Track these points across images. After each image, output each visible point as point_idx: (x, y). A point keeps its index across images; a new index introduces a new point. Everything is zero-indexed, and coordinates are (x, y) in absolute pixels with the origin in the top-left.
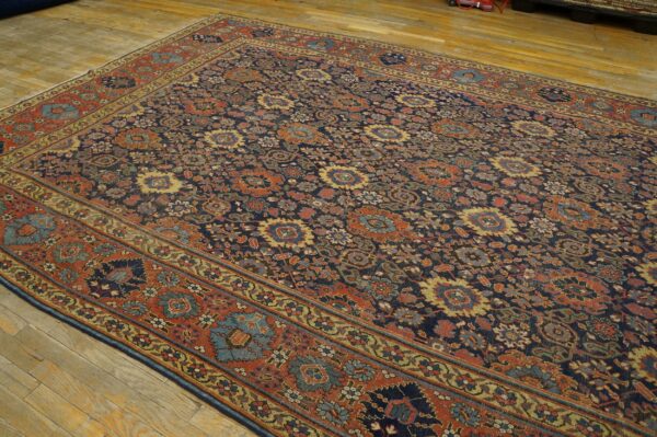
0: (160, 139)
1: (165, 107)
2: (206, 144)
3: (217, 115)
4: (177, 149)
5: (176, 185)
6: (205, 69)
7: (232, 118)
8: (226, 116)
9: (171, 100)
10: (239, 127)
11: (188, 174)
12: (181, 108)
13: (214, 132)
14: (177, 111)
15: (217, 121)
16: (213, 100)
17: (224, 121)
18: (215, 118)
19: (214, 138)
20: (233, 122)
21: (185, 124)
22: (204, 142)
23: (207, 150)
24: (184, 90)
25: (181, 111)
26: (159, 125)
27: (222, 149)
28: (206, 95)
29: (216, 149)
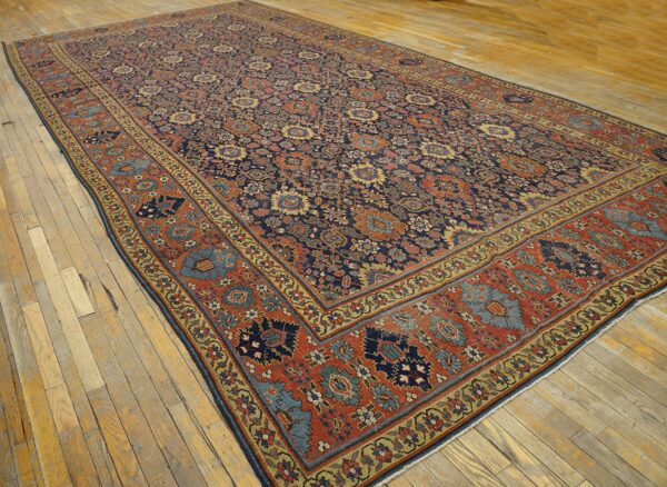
0: (498, 161)
1: (495, 196)
2: (455, 149)
3: (436, 173)
4: (482, 149)
5: (484, 127)
6: (429, 252)
7: (422, 167)
8: (427, 170)
9: (487, 204)
10: (420, 157)
11: (474, 132)
12: (476, 191)
13: (445, 157)
14: (480, 187)
15: (438, 166)
16: (434, 192)
17: (431, 165)
18: (440, 171)
19: (446, 152)
20: (423, 163)
21: (472, 171)
22: (456, 150)
23: (455, 144)
24: (467, 217)
25: (476, 186)
26: (501, 175)
27: (442, 143)
28: (442, 203)
29: (447, 144)
